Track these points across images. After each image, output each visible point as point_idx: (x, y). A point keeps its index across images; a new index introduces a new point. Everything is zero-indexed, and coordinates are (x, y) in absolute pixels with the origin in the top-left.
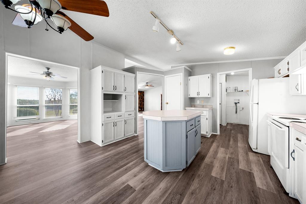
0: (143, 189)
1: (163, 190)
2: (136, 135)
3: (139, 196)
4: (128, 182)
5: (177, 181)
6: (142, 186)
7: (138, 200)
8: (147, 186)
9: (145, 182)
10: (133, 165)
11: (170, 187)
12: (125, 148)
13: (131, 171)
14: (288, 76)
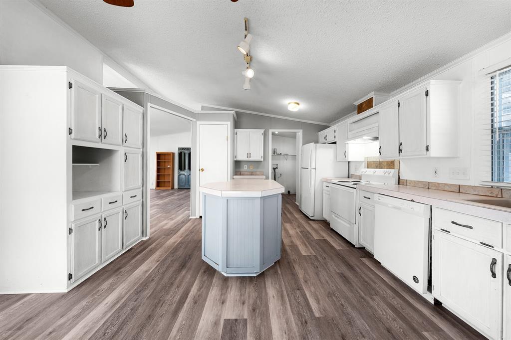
0: (254, 310)
1: (278, 296)
2: (145, 239)
3: (259, 322)
4: (222, 317)
5: (281, 277)
6: (248, 308)
7: (262, 328)
8: (255, 303)
9: (247, 302)
10: (200, 289)
11: (281, 288)
12: (149, 270)
13: (208, 298)
14: (335, 143)
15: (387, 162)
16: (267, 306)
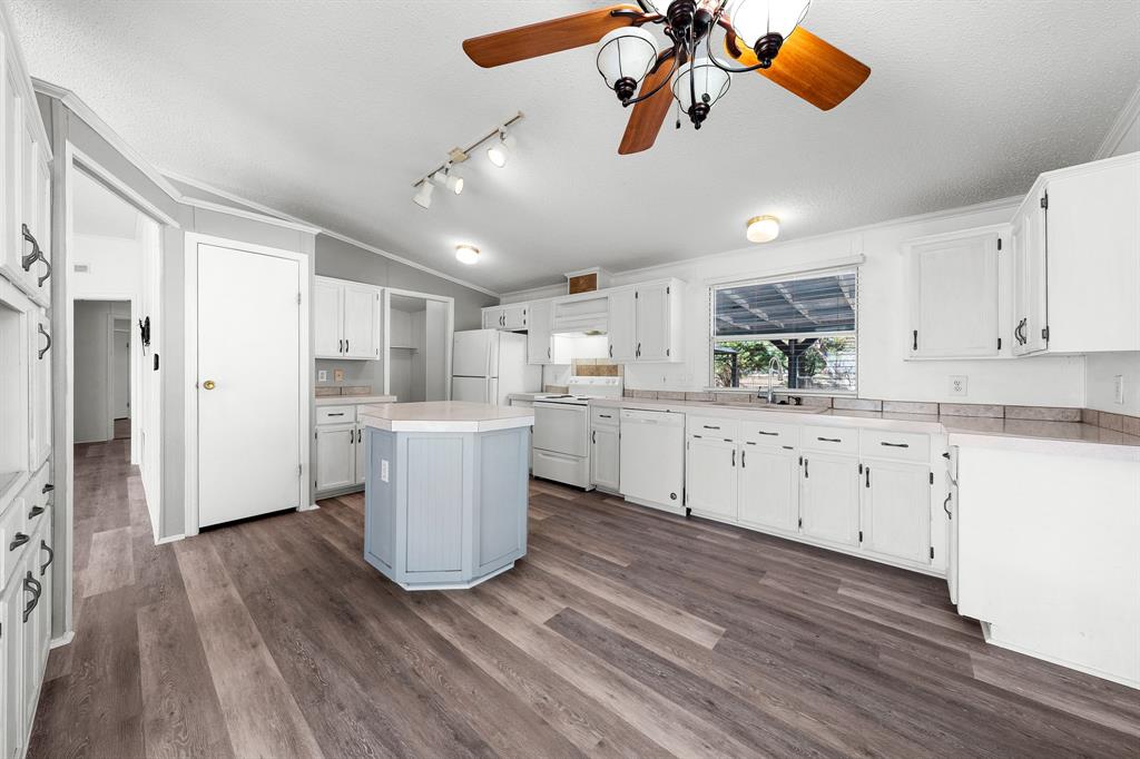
1: (570, 571)
3: (583, 602)
4: (537, 623)
10: (451, 622)
14: (525, 332)
15: (608, 367)
16: (571, 585)
